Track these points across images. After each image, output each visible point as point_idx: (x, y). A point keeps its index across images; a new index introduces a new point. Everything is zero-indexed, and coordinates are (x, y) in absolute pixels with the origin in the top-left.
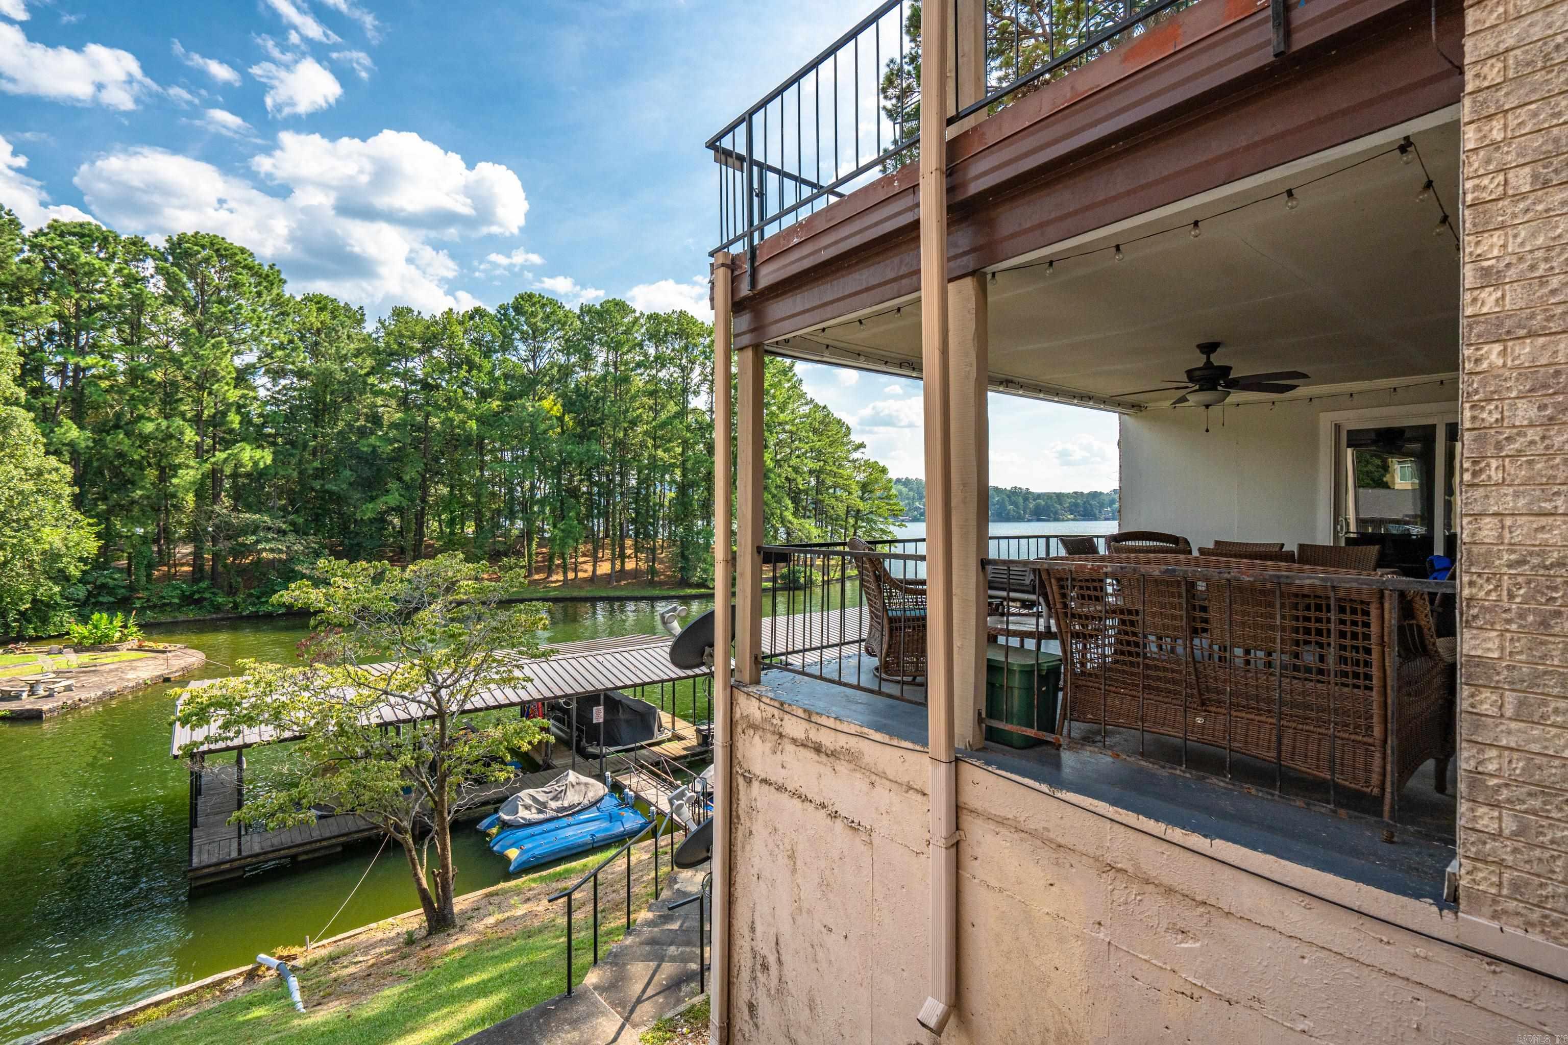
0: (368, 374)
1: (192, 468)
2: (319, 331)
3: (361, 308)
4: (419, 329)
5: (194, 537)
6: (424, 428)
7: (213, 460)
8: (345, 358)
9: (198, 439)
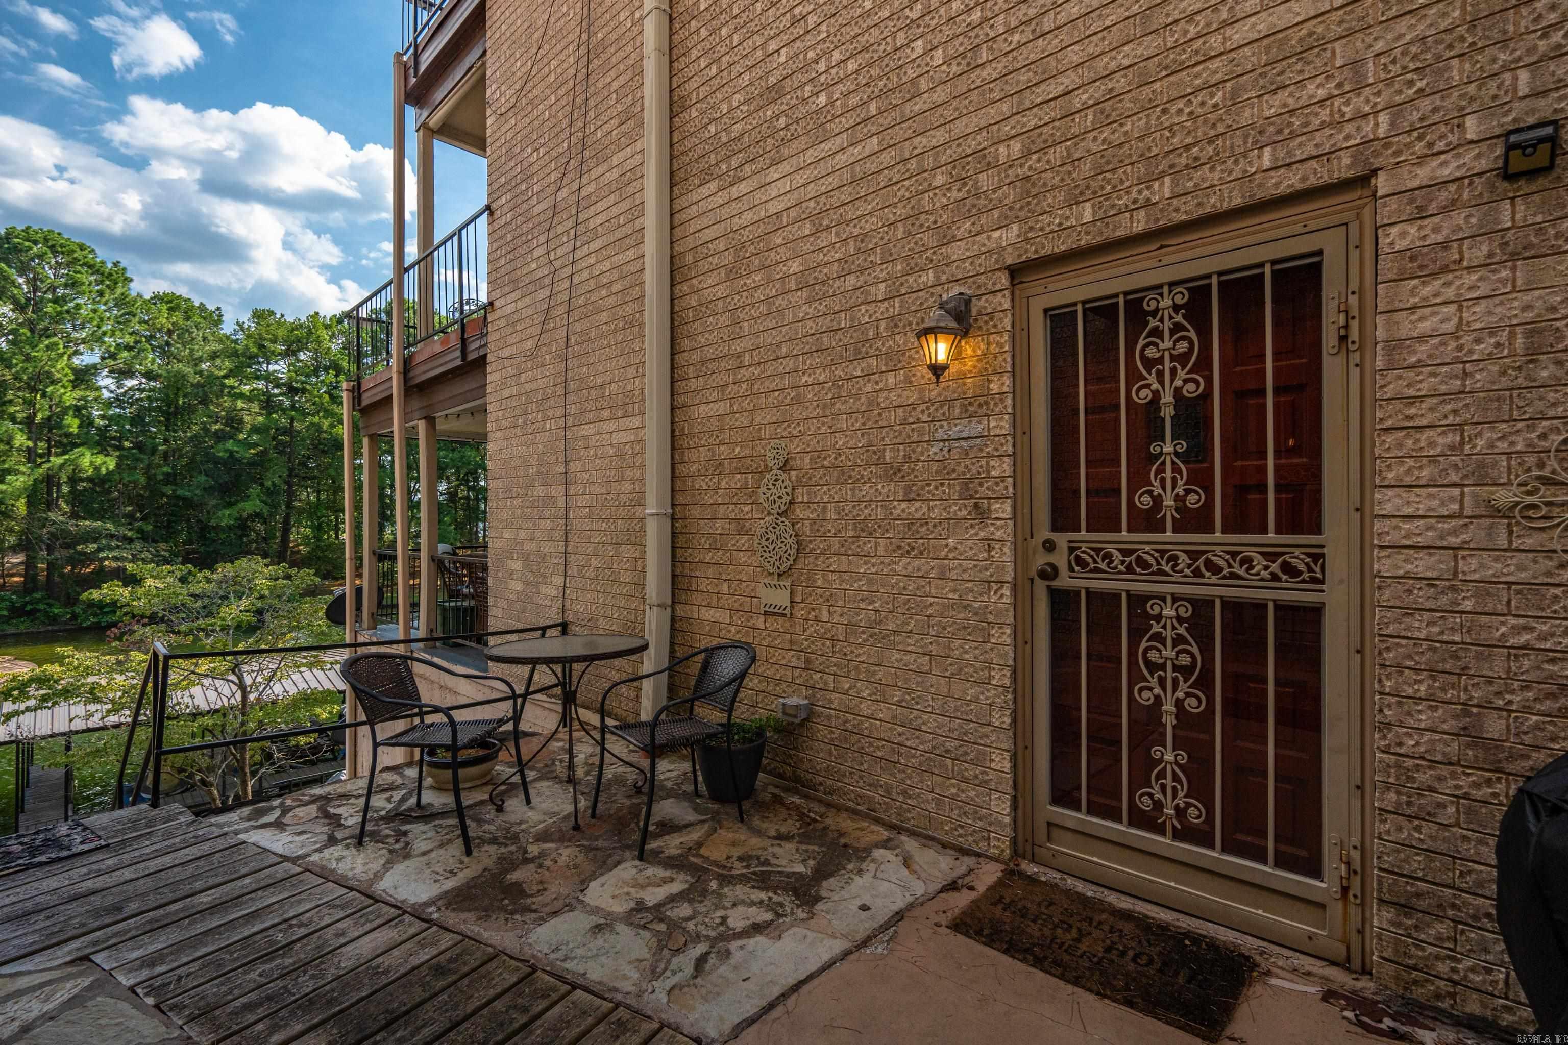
0: (226, 377)
1: (24, 473)
2: (170, 333)
3: (218, 309)
4: (281, 333)
5: (25, 545)
6: (289, 431)
7: (46, 466)
8: (200, 360)
9: (30, 444)
